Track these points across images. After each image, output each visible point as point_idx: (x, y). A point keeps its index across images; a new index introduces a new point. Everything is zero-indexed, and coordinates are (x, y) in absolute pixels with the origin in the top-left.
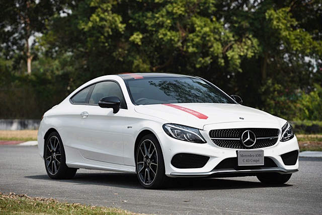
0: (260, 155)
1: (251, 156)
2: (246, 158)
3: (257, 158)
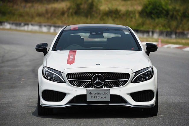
0: (106, 94)
1: (98, 94)
2: (94, 96)
3: (104, 96)
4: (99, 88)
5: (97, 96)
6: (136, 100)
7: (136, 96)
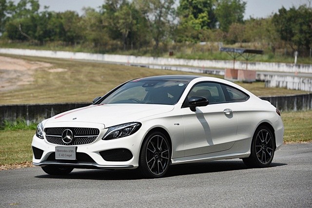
0: (72, 151)
1: (65, 151)
2: (61, 153)
3: (70, 154)
4: (69, 144)
5: (64, 153)
6: (106, 159)
7: (107, 154)
